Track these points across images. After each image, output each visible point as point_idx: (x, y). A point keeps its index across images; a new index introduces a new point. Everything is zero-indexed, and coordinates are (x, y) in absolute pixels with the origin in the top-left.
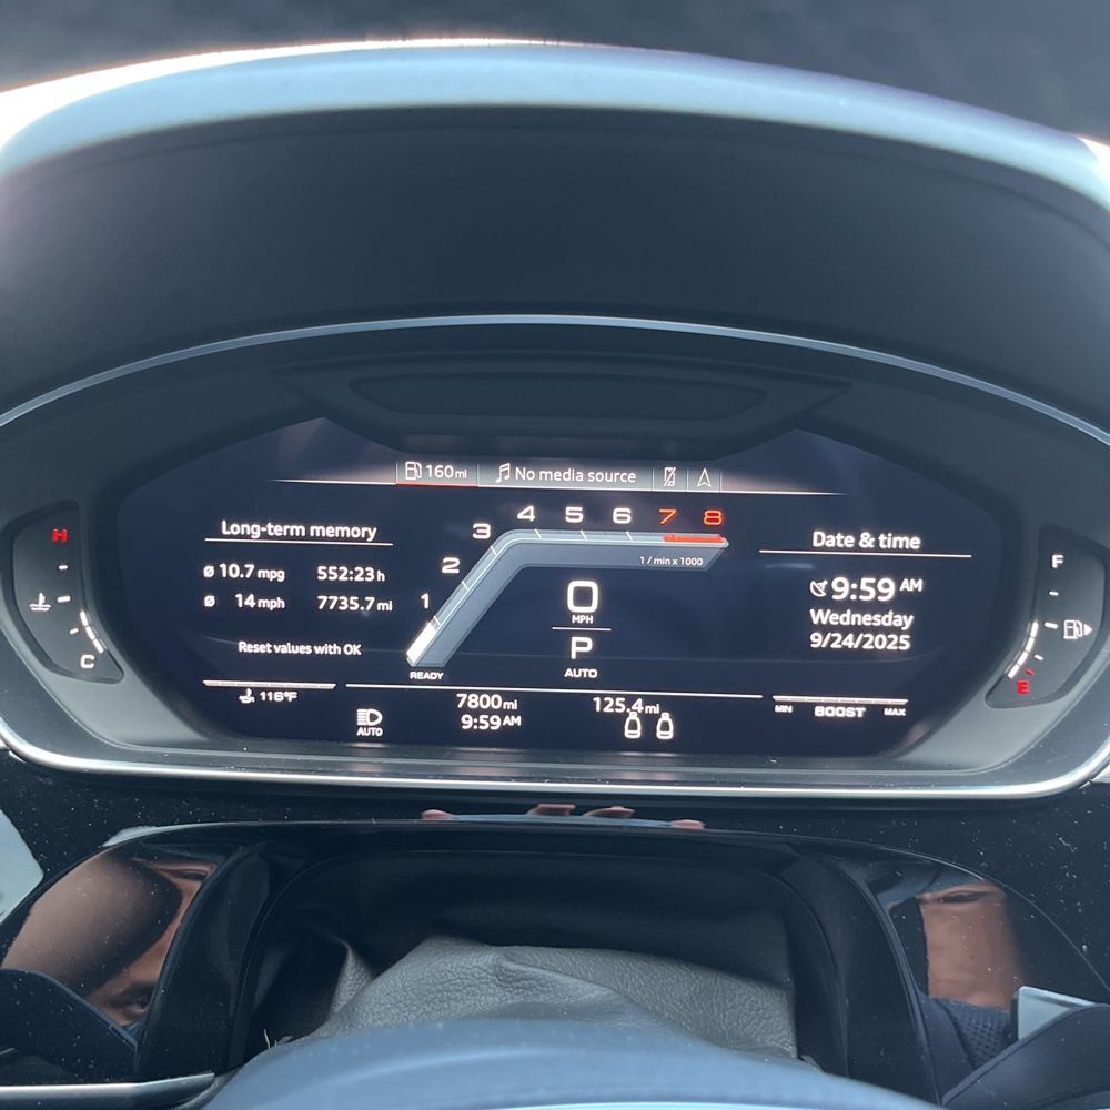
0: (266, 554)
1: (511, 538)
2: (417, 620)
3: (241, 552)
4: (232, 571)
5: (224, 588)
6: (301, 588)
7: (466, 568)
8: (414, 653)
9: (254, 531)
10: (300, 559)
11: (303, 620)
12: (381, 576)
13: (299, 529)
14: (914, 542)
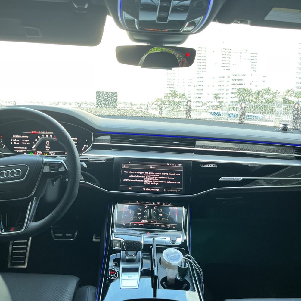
0: (17, 139)
1: (42, 138)
2: (33, 145)
3: (15, 138)
4: (14, 140)
5: (13, 142)
6: (21, 142)
7: (37, 141)
8: (33, 148)
9: (16, 136)
10: (21, 139)
11: (21, 145)
12: (29, 141)
13: (21, 136)
14: (76, 139)
